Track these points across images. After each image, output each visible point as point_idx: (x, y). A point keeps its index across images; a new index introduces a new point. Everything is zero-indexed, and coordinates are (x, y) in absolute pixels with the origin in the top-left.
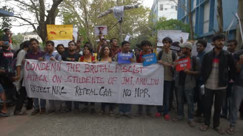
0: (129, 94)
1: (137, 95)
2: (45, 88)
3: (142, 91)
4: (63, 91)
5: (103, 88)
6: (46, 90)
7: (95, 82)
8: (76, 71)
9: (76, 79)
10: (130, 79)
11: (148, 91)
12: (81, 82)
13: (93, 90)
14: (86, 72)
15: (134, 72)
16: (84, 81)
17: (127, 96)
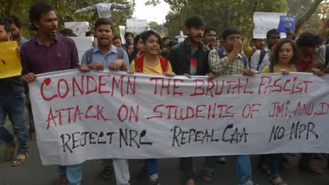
0: (280, 134)
1: (293, 135)
2: (102, 135)
3: (303, 128)
4: (143, 140)
5: (230, 126)
6: (106, 138)
7: (213, 116)
8: (174, 93)
9: (173, 110)
10: (285, 106)
11: (314, 127)
12: (184, 116)
13: (210, 132)
14: (195, 94)
15: (293, 92)
16: (190, 115)
17: (277, 139)
